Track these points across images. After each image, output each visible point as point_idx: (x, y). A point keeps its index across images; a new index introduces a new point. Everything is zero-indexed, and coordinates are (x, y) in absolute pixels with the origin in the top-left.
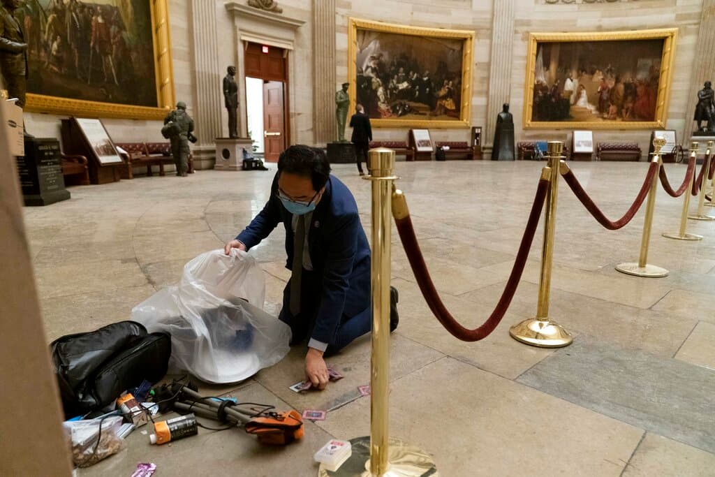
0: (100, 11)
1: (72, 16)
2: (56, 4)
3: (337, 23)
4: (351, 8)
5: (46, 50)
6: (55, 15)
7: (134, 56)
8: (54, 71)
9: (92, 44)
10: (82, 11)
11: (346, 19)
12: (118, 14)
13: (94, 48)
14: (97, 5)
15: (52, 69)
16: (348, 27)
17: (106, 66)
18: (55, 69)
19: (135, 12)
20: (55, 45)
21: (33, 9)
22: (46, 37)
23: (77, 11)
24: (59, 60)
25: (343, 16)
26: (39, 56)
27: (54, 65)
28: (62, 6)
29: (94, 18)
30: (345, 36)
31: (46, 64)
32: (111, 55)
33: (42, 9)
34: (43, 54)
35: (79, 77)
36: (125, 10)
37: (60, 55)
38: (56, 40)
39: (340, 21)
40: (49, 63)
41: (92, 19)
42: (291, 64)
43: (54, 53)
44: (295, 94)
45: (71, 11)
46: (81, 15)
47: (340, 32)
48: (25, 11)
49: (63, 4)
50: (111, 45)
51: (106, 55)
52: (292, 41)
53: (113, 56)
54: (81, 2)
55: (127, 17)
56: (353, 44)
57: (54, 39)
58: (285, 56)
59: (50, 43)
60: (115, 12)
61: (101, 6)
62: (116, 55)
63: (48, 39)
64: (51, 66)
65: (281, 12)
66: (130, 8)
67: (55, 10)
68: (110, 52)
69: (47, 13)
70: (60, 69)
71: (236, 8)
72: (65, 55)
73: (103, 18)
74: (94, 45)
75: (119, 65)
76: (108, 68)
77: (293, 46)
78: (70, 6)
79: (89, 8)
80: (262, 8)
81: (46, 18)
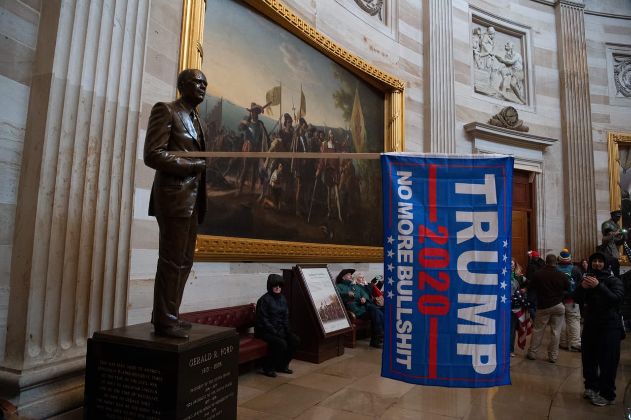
0: (331, 136)
1: (299, 139)
2: (284, 127)
3: (594, 140)
4: (609, 122)
5: (262, 180)
6: (280, 140)
7: (362, 186)
8: (270, 205)
9: (317, 173)
10: (311, 136)
11: (604, 134)
12: (351, 139)
13: (320, 176)
14: (328, 129)
15: (267, 203)
16: (607, 144)
17: (330, 199)
18: (271, 204)
19: (368, 136)
20: (275, 175)
21: (255, 133)
22: (265, 165)
23: (306, 134)
24: (276, 193)
25: (600, 131)
26: (253, 188)
27: (269, 199)
28: (289, 130)
29: (323, 143)
30: (605, 154)
31: (261, 197)
32: (338, 186)
33: (266, 131)
34: (258, 185)
35: (298, 213)
36: (358, 134)
37: (278, 186)
38: (277, 168)
39: (597, 137)
40: (263, 198)
41: (321, 144)
42: (539, 190)
43: (273, 184)
44: (543, 226)
45: (299, 135)
46: (309, 140)
47: (599, 150)
48: (245, 134)
49: (291, 126)
50: (339, 173)
51: (332, 185)
52: (540, 162)
53: (340, 186)
54: (311, 125)
55: (359, 142)
56: (616, 163)
57: (275, 167)
58: (531, 181)
59: (269, 172)
60: (348, 137)
61: (333, 129)
62: (344, 185)
63: (268, 167)
64: (266, 200)
65: (527, 130)
66: (363, 132)
67: (281, 133)
68: (336, 181)
69: (271, 137)
70: (276, 203)
71: (477, 128)
72: (284, 186)
73: (333, 143)
74: (320, 173)
75: (345, 197)
76: (333, 201)
77: (541, 168)
78: (298, 130)
79: (320, 132)
80: (506, 127)
81: (269, 142)
